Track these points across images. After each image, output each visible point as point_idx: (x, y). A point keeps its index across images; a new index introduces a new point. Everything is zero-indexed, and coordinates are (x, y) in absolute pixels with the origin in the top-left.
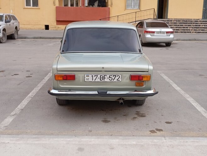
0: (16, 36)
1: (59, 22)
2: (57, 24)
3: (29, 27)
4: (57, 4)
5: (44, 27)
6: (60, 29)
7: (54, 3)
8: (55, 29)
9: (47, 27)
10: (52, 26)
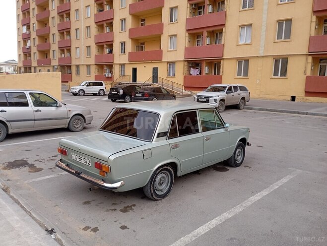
0: (242, 106)
1: (308, 93)
2: (305, 96)
3: (273, 97)
4: (309, 73)
5: (290, 98)
6: (308, 101)
7: (305, 72)
8: (302, 100)
9: (293, 99)
10: (299, 98)
